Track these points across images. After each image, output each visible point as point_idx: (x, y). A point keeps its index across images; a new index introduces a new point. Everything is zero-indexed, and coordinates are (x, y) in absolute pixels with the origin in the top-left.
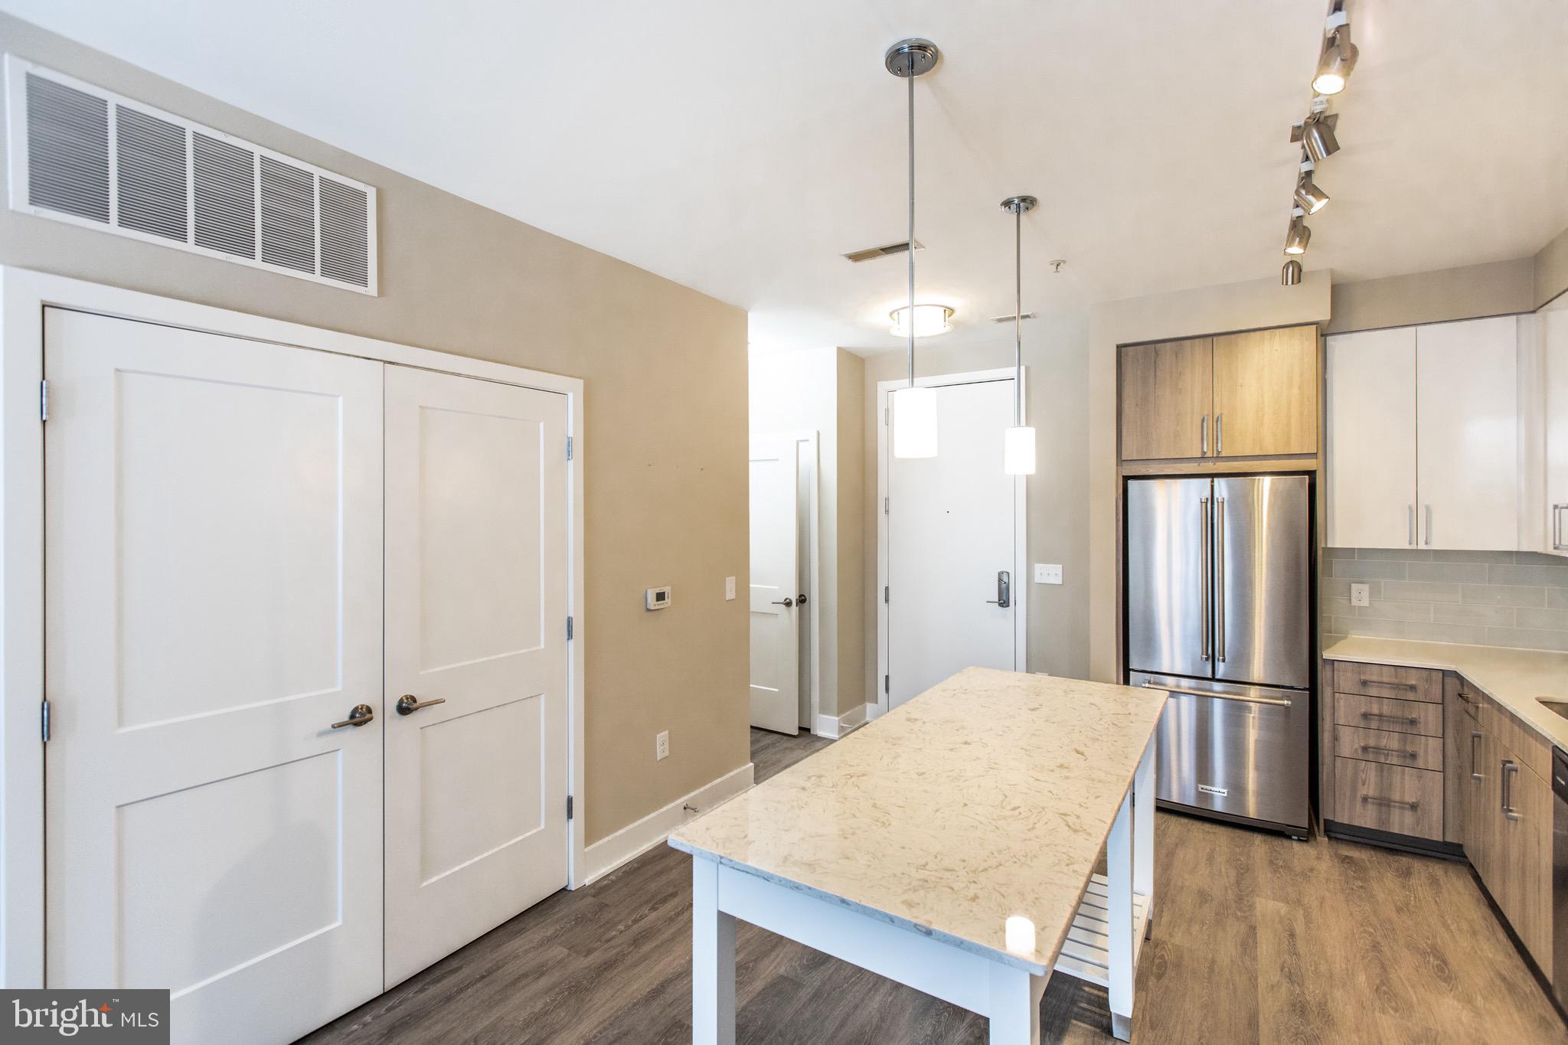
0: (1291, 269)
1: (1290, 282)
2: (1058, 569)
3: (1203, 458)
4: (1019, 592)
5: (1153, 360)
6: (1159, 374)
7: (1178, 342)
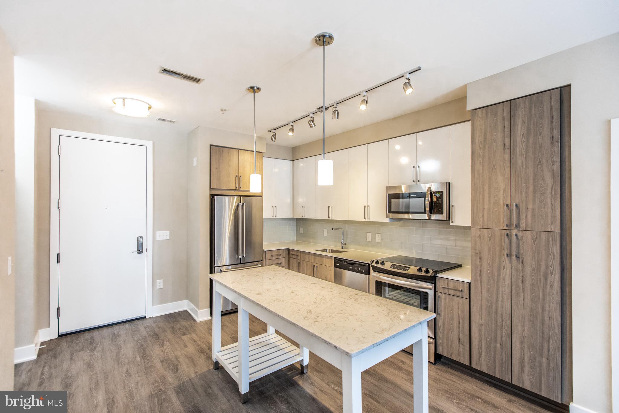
0: (274, 137)
1: (273, 141)
2: (168, 232)
3: (236, 190)
4: (149, 245)
5: (221, 153)
6: (223, 158)
7: (229, 149)
